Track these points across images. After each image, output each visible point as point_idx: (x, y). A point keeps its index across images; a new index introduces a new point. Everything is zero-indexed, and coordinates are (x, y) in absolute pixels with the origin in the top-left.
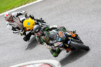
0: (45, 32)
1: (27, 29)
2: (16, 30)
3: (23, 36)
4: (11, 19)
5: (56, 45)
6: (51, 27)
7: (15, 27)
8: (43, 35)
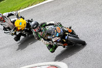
0: (42, 28)
1: (19, 29)
2: (7, 31)
3: (14, 36)
4: (3, 19)
5: (54, 40)
6: (48, 23)
7: (6, 27)
8: (40, 31)
